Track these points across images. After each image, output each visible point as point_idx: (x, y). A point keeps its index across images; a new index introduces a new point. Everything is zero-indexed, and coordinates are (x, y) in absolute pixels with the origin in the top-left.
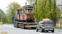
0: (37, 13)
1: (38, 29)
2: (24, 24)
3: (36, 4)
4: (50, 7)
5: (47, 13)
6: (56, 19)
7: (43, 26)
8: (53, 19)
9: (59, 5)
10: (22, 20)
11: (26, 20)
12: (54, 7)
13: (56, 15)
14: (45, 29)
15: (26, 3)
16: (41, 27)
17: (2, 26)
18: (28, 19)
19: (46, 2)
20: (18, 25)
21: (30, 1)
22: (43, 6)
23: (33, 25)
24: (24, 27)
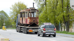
0: (46, 15)
1: (40, 33)
2: (27, 28)
3: (46, 4)
4: (62, 8)
5: (59, 16)
6: (69, 23)
7: (44, 30)
8: (66, 23)
9: (73, 6)
10: (25, 24)
11: (29, 24)
12: (67, 8)
13: (69, 18)
14: (46, 34)
15: (34, 3)
16: (42, 31)
17: (5, 31)
18: (31, 23)
19: (57, 2)
20: (21, 29)
21: (39, 1)
22: (54, 7)
23: (36, 29)
24: (27, 32)
